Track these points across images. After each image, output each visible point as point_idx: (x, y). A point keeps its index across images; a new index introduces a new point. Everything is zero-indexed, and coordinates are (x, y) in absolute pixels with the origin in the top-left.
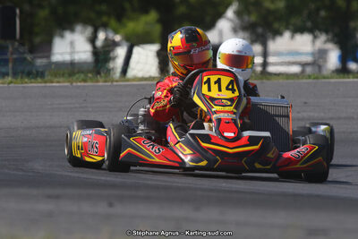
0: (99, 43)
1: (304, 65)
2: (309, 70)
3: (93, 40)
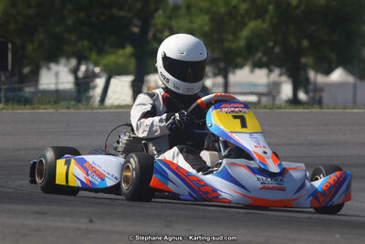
0: (81, 74)
1: (259, 95)
3: (75, 71)
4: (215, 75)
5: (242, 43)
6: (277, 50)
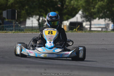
0: (40, 21)
1: (102, 28)
2: (104, 30)
6: (108, 12)
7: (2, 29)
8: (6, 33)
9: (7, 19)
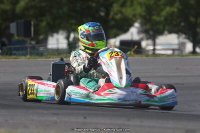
2: (176, 52)
3: (68, 38)
4: (148, 39)
5: (163, 19)
6: (183, 24)
7: (9, 53)
8: (16, 59)
9: (17, 36)
